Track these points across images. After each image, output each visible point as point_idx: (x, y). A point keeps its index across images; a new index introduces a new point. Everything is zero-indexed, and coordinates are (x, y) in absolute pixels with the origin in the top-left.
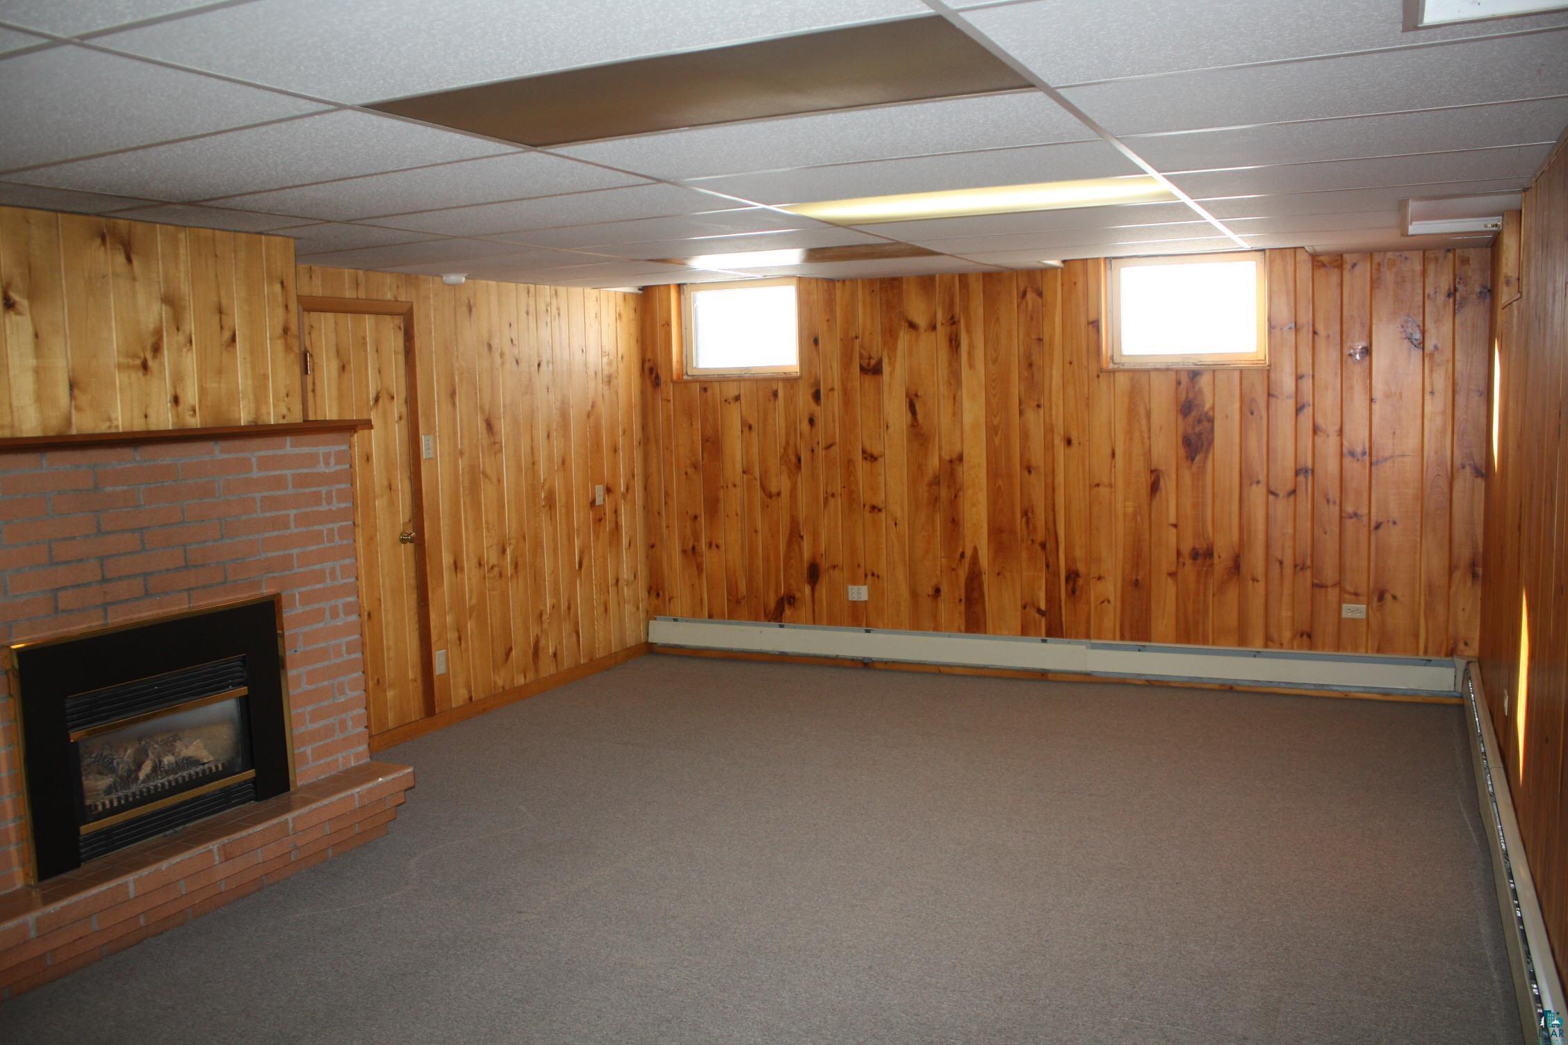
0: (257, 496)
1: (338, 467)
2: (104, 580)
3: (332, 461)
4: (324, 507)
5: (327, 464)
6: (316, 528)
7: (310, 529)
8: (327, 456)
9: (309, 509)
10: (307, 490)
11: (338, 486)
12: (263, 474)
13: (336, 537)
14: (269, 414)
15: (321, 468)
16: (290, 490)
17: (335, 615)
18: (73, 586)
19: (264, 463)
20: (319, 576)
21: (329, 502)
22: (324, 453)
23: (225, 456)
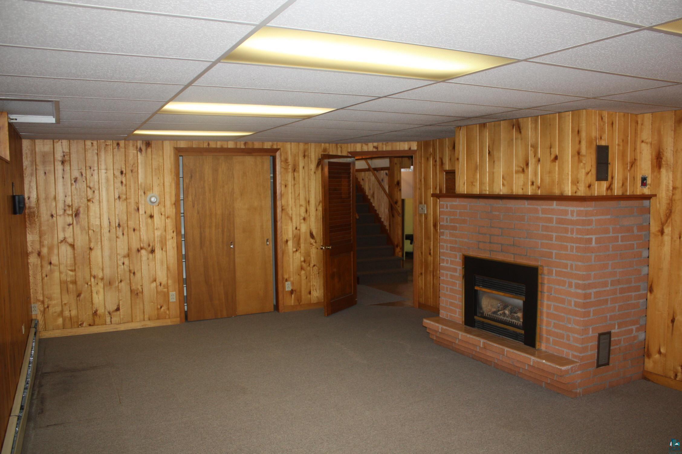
0: (541, 224)
1: (578, 218)
2: (490, 243)
3: (575, 214)
4: (569, 235)
5: (572, 215)
6: (565, 244)
7: (563, 243)
8: (572, 212)
9: (562, 235)
10: (562, 226)
11: (578, 227)
12: (543, 216)
13: (574, 251)
14: (569, 191)
15: (569, 217)
16: (554, 224)
17: (570, 285)
18: (483, 242)
19: (544, 211)
20: (566, 266)
21: (572, 233)
22: (571, 211)
23: (529, 206)
